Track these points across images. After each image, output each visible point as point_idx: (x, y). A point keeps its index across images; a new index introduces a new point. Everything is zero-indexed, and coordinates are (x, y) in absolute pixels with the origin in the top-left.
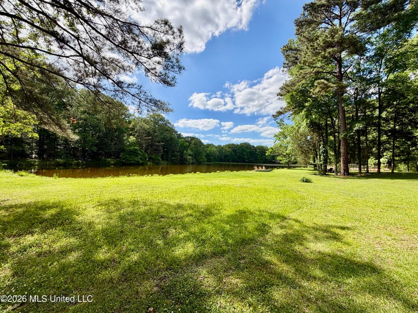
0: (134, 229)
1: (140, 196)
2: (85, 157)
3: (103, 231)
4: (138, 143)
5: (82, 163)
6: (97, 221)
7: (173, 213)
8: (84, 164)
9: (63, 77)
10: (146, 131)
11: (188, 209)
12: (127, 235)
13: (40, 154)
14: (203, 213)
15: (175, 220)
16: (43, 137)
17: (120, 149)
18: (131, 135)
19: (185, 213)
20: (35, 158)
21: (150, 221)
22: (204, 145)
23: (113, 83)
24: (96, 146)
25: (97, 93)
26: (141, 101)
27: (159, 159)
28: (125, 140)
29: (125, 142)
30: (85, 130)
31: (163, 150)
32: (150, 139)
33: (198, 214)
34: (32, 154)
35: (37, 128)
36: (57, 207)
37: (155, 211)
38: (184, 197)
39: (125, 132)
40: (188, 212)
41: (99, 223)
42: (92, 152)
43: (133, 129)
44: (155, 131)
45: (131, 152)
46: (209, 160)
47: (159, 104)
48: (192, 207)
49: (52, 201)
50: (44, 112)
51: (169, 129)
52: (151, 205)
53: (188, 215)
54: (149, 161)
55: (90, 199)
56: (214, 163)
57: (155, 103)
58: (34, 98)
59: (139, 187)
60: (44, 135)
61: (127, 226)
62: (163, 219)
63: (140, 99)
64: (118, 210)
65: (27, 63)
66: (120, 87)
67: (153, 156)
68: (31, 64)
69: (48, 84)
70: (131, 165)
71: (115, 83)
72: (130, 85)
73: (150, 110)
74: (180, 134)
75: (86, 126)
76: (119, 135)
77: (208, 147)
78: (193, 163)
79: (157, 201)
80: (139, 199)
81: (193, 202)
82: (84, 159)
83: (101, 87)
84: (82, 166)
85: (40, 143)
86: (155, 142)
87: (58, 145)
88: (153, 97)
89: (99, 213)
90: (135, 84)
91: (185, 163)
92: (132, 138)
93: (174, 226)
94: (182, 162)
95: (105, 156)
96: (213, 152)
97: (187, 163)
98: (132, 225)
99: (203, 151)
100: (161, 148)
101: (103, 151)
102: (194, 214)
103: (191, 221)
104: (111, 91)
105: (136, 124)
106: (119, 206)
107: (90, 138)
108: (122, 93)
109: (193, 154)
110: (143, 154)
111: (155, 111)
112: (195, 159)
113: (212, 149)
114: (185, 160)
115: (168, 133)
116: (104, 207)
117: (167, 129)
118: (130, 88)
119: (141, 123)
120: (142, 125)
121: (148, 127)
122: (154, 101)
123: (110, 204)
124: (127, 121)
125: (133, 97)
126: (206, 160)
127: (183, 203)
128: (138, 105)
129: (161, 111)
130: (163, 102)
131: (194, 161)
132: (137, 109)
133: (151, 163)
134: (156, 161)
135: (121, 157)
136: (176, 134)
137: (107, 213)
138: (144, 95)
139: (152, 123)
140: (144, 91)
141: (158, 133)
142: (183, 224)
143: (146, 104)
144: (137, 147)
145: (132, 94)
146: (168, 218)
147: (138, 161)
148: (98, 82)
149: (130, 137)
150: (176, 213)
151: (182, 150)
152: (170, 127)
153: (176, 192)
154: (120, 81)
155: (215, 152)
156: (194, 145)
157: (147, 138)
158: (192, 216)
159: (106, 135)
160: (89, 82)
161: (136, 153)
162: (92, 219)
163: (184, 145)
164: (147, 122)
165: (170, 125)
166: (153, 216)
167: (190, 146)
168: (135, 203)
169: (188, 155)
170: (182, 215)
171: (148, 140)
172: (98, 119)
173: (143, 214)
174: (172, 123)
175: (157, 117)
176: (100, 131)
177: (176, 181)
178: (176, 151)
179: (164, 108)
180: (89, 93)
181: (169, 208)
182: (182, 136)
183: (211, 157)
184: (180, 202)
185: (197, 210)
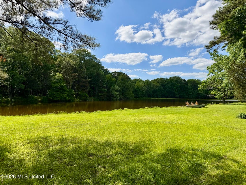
0: (64, 167)
1: (68, 133)
2: (14, 94)
3: (34, 168)
4: (64, 80)
5: (11, 100)
6: (27, 158)
7: (102, 151)
8: (13, 102)
10: (72, 67)
11: (117, 146)
12: (56, 172)
14: (132, 151)
15: (104, 158)
18: (58, 71)
19: (114, 151)
21: (78, 159)
22: (131, 80)
23: (39, 20)
24: (24, 83)
25: (24, 31)
26: (67, 37)
27: (86, 96)
29: (52, 78)
30: (13, 67)
31: (90, 86)
32: (77, 75)
33: (127, 152)
38: (113, 134)
39: (51, 69)
40: (117, 150)
41: (29, 161)
42: (20, 89)
43: (59, 65)
44: (81, 67)
45: (58, 88)
46: (137, 96)
47: (85, 39)
48: (121, 145)
51: (96, 64)
52: (79, 143)
53: (117, 153)
54: (76, 97)
55: (20, 136)
56: (142, 99)
57: (82, 38)
59: (67, 125)
61: (56, 164)
62: (91, 157)
63: (66, 35)
64: (47, 147)
66: (46, 24)
67: (80, 93)
70: (58, 101)
71: (42, 20)
72: (56, 21)
73: (76, 45)
74: (107, 69)
75: (14, 63)
77: (135, 82)
78: (120, 99)
79: (85, 139)
80: (67, 137)
81: (121, 139)
82: (13, 96)
83: (28, 25)
84: (11, 104)
86: (82, 78)
88: (79, 32)
89: (29, 150)
90: (61, 20)
91: (113, 99)
92: (59, 75)
93: (103, 164)
94: (109, 98)
95: (33, 93)
96: (141, 87)
97: (115, 99)
98: (61, 163)
99: (131, 86)
100: (88, 84)
101: (31, 88)
102: (123, 152)
103: (120, 160)
104: (38, 28)
105: (62, 60)
106: (48, 144)
107: (18, 76)
108: (48, 29)
109: (120, 90)
110: (69, 90)
111: (81, 46)
112: (122, 95)
113: (140, 84)
114: (113, 96)
115: (94, 69)
116: (33, 145)
117: (93, 65)
118: (56, 24)
119: (67, 60)
120: (68, 61)
121: (75, 63)
122: (80, 36)
123: (39, 142)
124: (53, 57)
125: (59, 33)
126: (133, 96)
127: (112, 141)
128: (64, 41)
129: (87, 46)
130: (89, 37)
131: (122, 97)
132: (63, 45)
133: (79, 100)
134: (83, 98)
135: (48, 94)
136: (102, 70)
137: (37, 151)
138: (70, 30)
139: (78, 58)
140: (70, 26)
141: (84, 69)
142: (112, 162)
143: (73, 39)
144: (64, 83)
145: (58, 30)
146: (97, 156)
147: (65, 98)
148: (25, 20)
149: (57, 74)
150: (105, 151)
151: (109, 86)
152: (97, 62)
153: (104, 129)
154: (46, 18)
155: (143, 87)
156: (121, 80)
157: (73, 74)
158: (121, 154)
159: (33, 72)
160: (17, 20)
161: (62, 89)
162: (23, 157)
163: (111, 81)
164: (74, 58)
165: (96, 60)
166: (82, 154)
167: (117, 82)
168: (63, 141)
169: (116, 90)
170: (111, 153)
171: (74, 76)
172: (25, 57)
173: (71, 152)
174: (98, 59)
175: (83, 53)
176: (27, 68)
177: (103, 117)
178: (103, 87)
179: (90, 44)
180: (17, 31)
181: (98, 146)
182: (109, 71)
183: (139, 92)
184: (108, 140)
185: (125, 148)
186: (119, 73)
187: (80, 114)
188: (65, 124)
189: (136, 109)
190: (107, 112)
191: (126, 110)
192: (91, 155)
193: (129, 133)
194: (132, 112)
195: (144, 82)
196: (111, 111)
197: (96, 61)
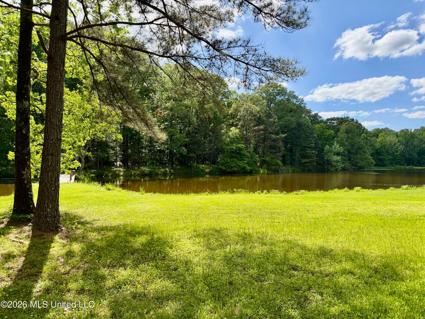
0: (250, 282)
1: (254, 227)
2: (173, 163)
3: (206, 277)
4: (245, 139)
5: (170, 171)
6: (196, 260)
7: (314, 264)
8: (172, 174)
9: (147, 52)
10: (255, 115)
11: (344, 259)
12: (239, 289)
13: (125, 162)
14: (376, 271)
15: (319, 277)
16: (127, 139)
17: (217, 149)
18: (232, 125)
19: (338, 267)
20: (120, 166)
21: (272, 272)
22: (367, 132)
23: (206, 47)
24: (186, 146)
25: (187, 67)
26: (249, 67)
27: (278, 164)
28: (223, 135)
29: (224, 137)
30: (171, 123)
31: (285, 147)
32: (262, 130)
33: (365, 272)
34: (116, 161)
35: (120, 126)
36: (147, 233)
37: (280, 254)
38: (333, 235)
39: (223, 122)
40: (344, 265)
41: (198, 265)
42: (182, 155)
43: (233, 116)
44: (269, 116)
45: (233, 152)
46: (380, 163)
47: (279, 65)
48: (352, 257)
49: (141, 225)
50: (129, 104)
51: (295, 108)
52: (272, 244)
53: (344, 272)
54: (261, 166)
55: (184, 225)
56: (392, 168)
57: (273, 65)
58: (119, 88)
59: (251, 212)
60: (128, 136)
61: (238, 276)
62: (296, 273)
63: (247, 64)
64: (222, 246)
65: (110, 44)
66: (217, 50)
67: (267, 159)
68: (115, 45)
69: (131, 66)
70: (233, 173)
71: (210, 45)
72: (231, 42)
73: (264, 79)
74: (316, 115)
75: (172, 118)
76: (214, 127)
77: (377, 136)
78: (344, 170)
79: (282, 239)
80: (251, 231)
81: (352, 247)
82: (172, 166)
83: (192, 57)
84: (170, 176)
85: (124, 146)
86: (270, 133)
87: (142, 148)
88: (268, 55)
89: (196, 248)
90: (240, 40)
91: (328, 170)
92: (234, 131)
93: (318, 288)
94: (322, 167)
95: (197, 161)
96: (390, 144)
97: (333, 169)
98: (245, 274)
99: (366, 143)
100: (281, 144)
101: (195, 153)
102: (358, 271)
103: (353, 285)
104: (205, 59)
105: (239, 107)
106: (222, 240)
107: (178, 135)
108: (220, 59)
109: (344, 152)
110: (250, 155)
111: (272, 79)
112: (348, 162)
113: (388, 139)
114: (329, 164)
115: (292, 116)
116: (202, 240)
117: (290, 109)
118: (231, 49)
119: (246, 105)
120: (248, 107)
121: (259, 109)
122: (270, 62)
123: (211, 236)
124: (226, 103)
125: (237, 62)
126: (372, 163)
127: (332, 247)
128: (245, 73)
129: (283, 78)
130: (286, 61)
131: (348, 165)
132: (242, 81)
133: (265, 170)
134: (274, 167)
135: (219, 162)
136: (308, 116)
137: (208, 250)
138: (253, 55)
139: (264, 101)
140: (253, 48)
141: (274, 117)
142: (335, 286)
143: (259, 68)
144: (241, 144)
145: (234, 57)
146: (305, 271)
147: (244, 168)
148: (188, 49)
149: (231, 129)
150: (320, 265)
151: (321, 145)
152: (297, 103)
153: (315, 224)
154: (217, 41)
155: (395, 144)
156: (346, 132)
157: (256, 128)
158: (352, 274)
159: (198, 129)
160: (177, 52)
161: (240, 154)
162: (190, 257)
163: (326, 135)
164: (257, 101)
165: (295, 100)
166: (278, 265)
167: (336, 136)
168: (246, 238)
169: (335, 153)
170: (332, 270)
171: (258, 131)
172: (186, 107)
173: (260, 258)
174: (299, 97)
175: (272, 90)
176: (190, 124)
177: (313, 203)
178: (309, 148)
179: (288, 72)
180: (178, 68)
181: (306, 254)
182: (321, 117)
183: (386, 155)
184: (326, 245)
185: (362, 265)
186: (342, 119)
187: (269, 195)
188: (247, 210)
189: (379, 190)
190: (318, 194)
191: (358, 191)
192: (295, 268)
193: (368, 236)
194: (372, 195)
195: (397, 135)
196: (326, 193)
197: (295, 102)
